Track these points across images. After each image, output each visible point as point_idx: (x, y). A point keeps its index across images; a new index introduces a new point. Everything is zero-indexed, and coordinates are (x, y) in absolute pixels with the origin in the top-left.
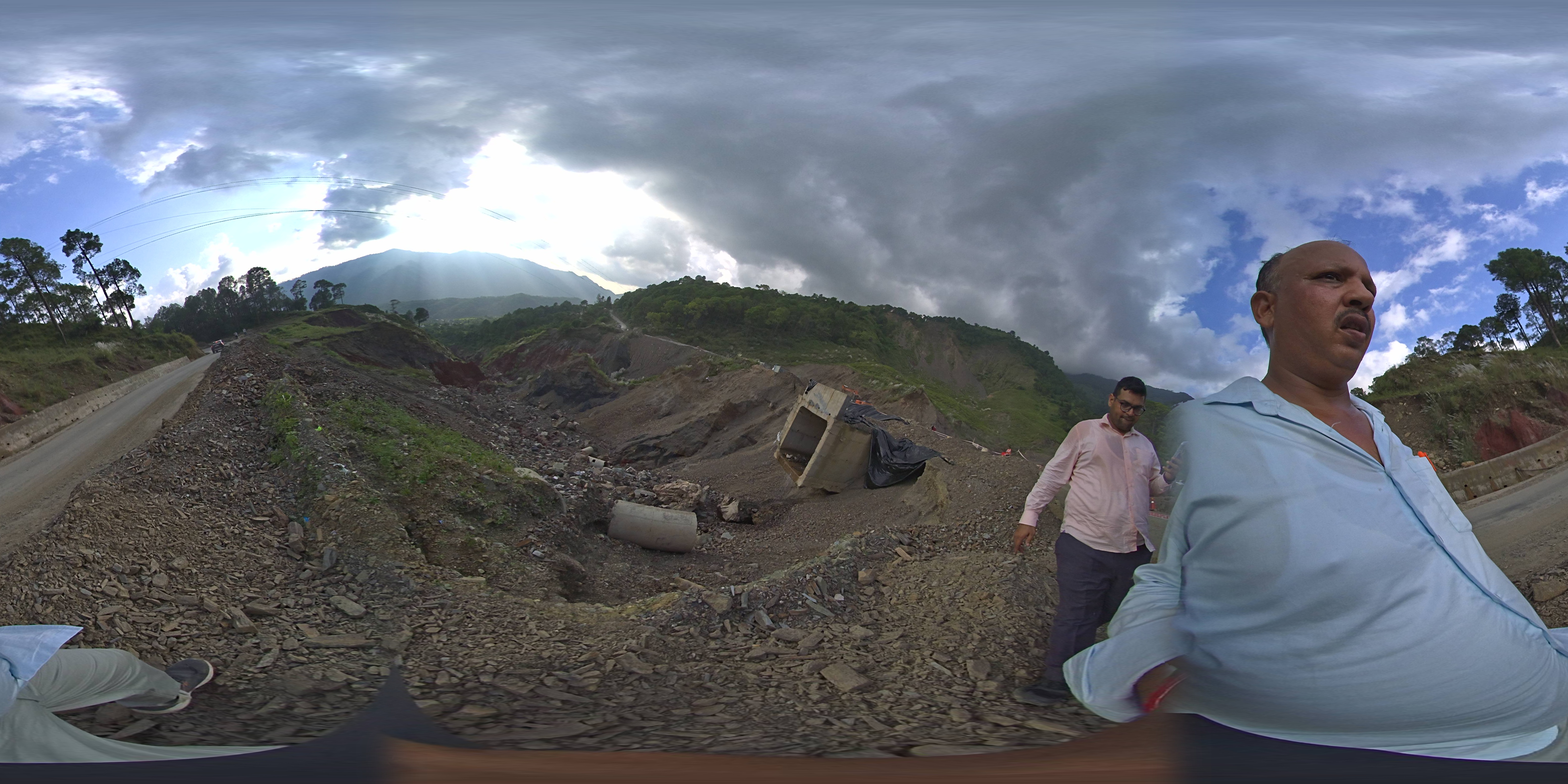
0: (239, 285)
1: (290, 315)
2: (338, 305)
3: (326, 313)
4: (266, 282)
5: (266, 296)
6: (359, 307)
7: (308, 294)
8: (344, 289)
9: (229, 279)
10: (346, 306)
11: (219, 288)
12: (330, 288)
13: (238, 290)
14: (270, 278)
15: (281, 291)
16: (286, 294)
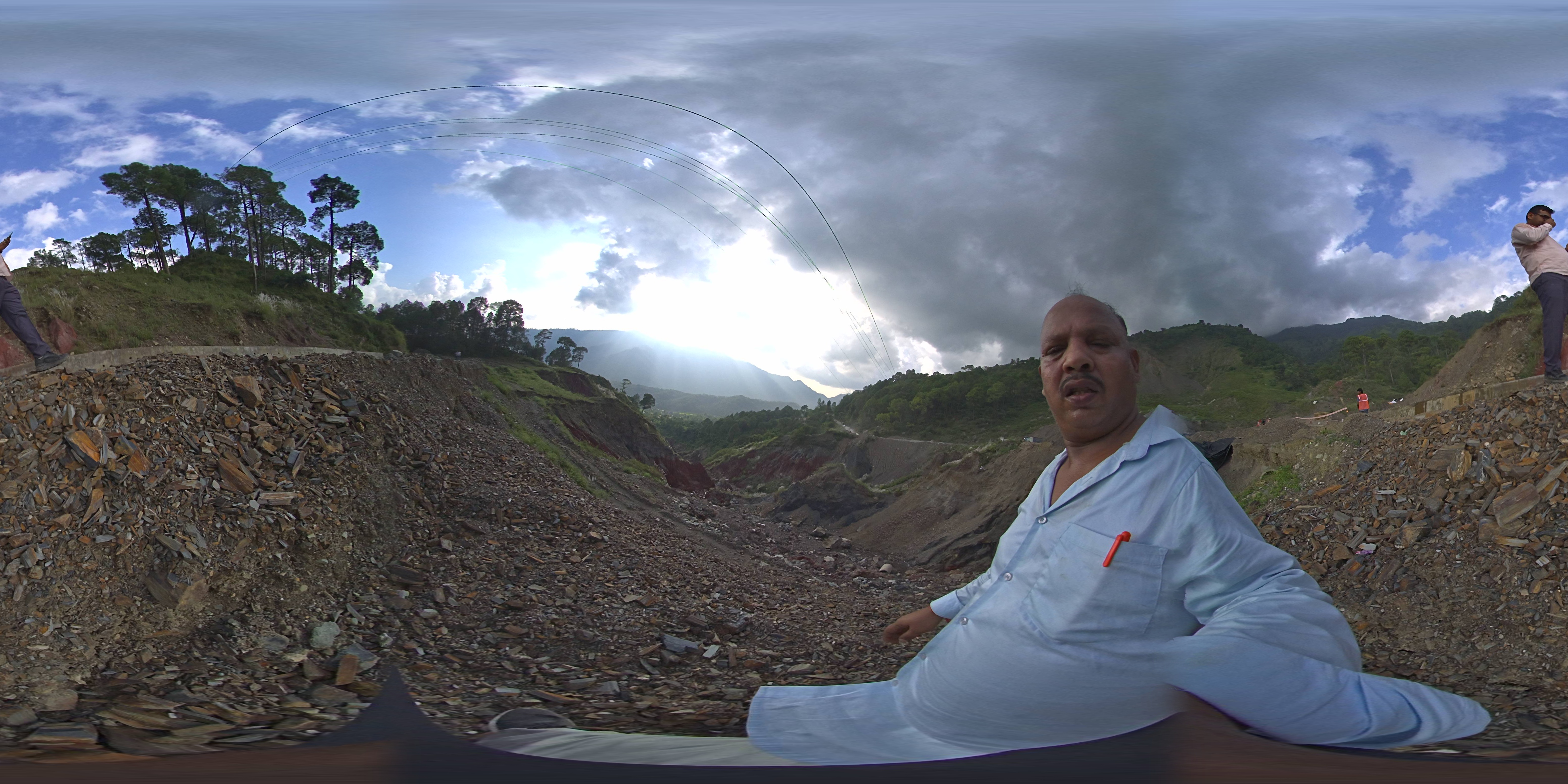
0: (489, 310)
1: (524, 360)
2: (573, 368)
3: (560, 372)
4: (514, 319)
5: (510, 332)
6: (592, 376)
7: (551, 346)
8: (584, 354)
9: (483, 301)
10: (581, 371)
11: (469, 305)
12: (572, 348)
13: (486, 315)
14: (520, 316)
15: (526, 333)
16: (529, 337)
